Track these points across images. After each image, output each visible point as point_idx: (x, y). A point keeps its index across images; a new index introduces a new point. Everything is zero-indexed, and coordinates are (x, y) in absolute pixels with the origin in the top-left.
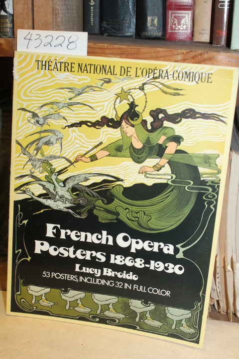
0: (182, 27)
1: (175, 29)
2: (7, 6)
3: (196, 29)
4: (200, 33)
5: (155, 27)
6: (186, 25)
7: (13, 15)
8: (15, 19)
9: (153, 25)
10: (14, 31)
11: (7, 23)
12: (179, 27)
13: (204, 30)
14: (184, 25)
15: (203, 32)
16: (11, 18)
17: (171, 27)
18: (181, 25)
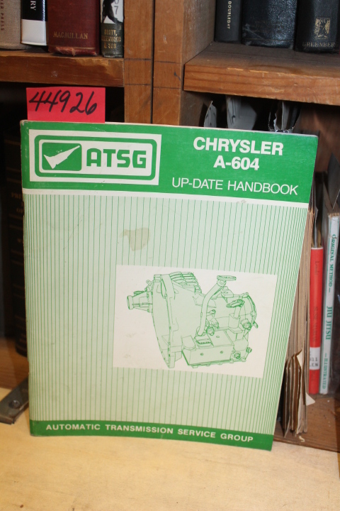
2: (114, 9)
7: (123, 24)
8: (126, 30)
10: (123, 48)
11: (113, 36)
16: (120, 29)
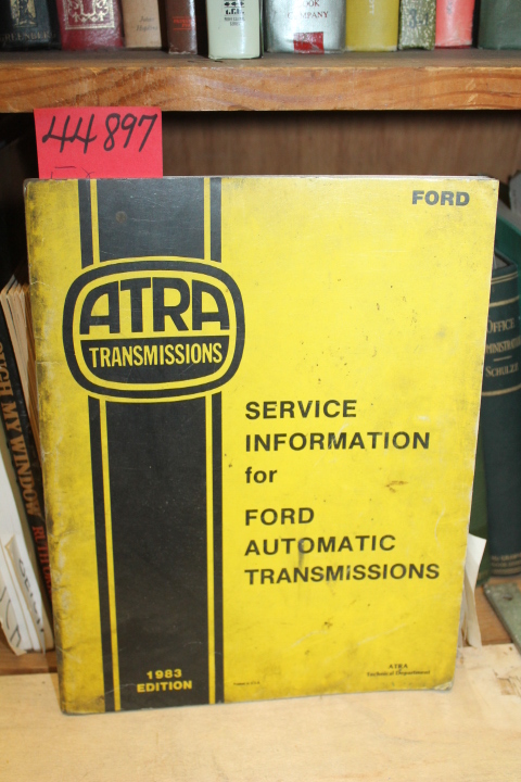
0: (96, 16)
1: (80, 23)
3: (128, 19)
4: (140, 28)
5: (29, 19)
6: (105, 11)
9: (24, 15)
12: (89, 15)
13: (147, 20)
14: (98, 10)
15: (145, 24)
17: (70, 17)
18: (91, 12)
